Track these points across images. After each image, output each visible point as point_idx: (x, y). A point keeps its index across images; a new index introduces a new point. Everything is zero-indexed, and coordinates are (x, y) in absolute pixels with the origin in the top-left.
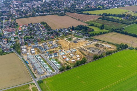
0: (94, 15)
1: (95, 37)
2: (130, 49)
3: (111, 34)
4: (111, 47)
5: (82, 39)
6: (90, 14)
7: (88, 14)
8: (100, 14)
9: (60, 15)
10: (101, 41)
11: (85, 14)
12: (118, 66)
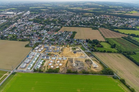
0: (122, 33)
1: (96, 53)
2: (113, 77)
3: (114, 55)
4: (96, 67)
5: (83, 51)
6: (119, 33)
7: (118, 32)
8: (129, 34)
9: (93, 29)
10: (96, 58)
11: (115, 31)
12: (77, 90)
